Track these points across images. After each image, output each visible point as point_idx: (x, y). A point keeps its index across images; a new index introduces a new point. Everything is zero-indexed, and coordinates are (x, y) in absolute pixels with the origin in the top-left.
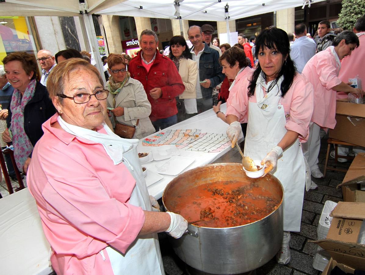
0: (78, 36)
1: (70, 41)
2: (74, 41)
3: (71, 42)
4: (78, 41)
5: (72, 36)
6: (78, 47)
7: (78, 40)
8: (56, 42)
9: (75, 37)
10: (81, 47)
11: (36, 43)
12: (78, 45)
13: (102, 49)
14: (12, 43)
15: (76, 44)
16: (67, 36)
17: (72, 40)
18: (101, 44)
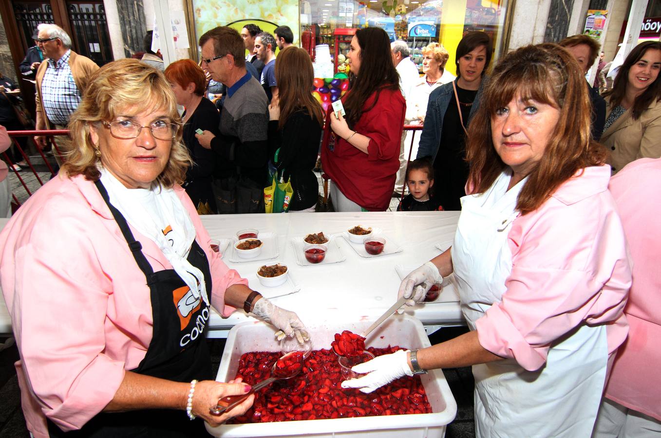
0: (572, 9)
1: (557, 16)
2: (564, 16)
3: (558, 18)
4: (569, 17)
5: (564, 8)
6: (565, 27)
7: (571, 15)
8: (536, 17)
9: (567, 10)
10: (569, 28)
11: (508, 14)
12: (566, 24)
13: (596, 33)
14: (474, 12)
15: (563, 23)
16: (556, 7)
17: (560, 16)
18: (599, 24)
